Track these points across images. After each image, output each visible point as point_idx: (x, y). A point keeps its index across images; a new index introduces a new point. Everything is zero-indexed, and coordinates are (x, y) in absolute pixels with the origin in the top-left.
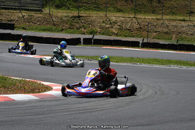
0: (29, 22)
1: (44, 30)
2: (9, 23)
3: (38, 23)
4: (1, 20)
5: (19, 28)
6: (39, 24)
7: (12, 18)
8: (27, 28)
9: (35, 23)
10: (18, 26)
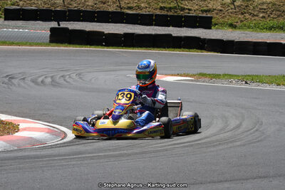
0: (242, 14)
1: (271, 28)
2: (204, 15)
3: (261, 15)
4: (189, 10)
5: (223, 25)
6: (263, 17)
7: (210, 6)
8: (239, 24)
9: (254, 15)
10: (221, 20)
